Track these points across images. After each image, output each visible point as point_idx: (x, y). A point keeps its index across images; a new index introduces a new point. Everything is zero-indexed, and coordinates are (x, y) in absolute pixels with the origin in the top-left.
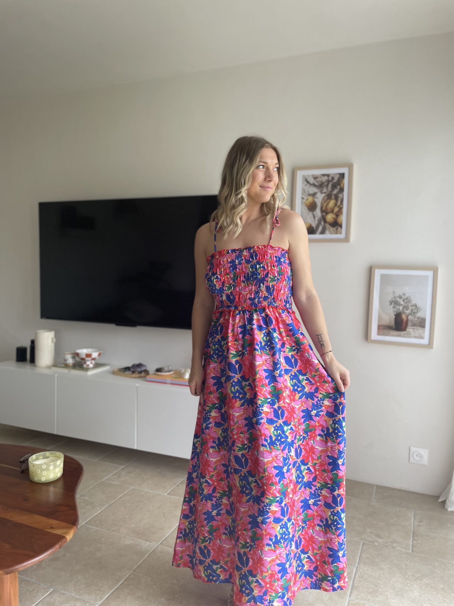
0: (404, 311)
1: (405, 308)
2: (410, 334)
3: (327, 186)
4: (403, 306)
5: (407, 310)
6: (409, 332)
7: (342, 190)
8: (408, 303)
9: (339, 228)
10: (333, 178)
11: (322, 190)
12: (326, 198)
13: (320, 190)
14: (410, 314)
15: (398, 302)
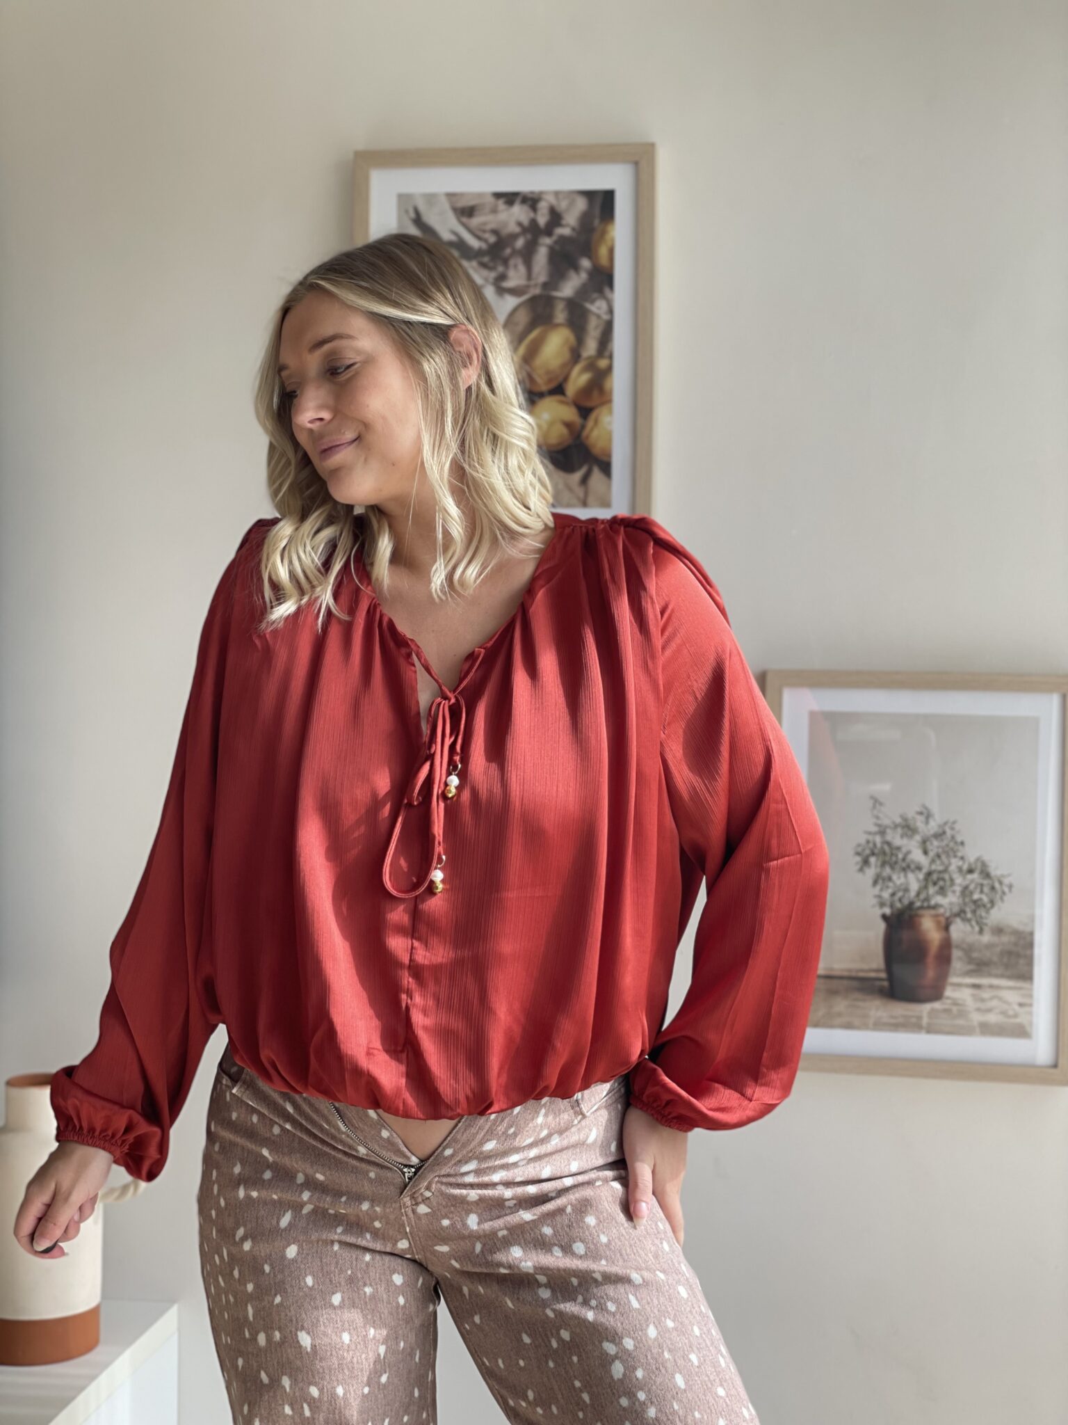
0: (927, 899)
1: (935, 884)
2: (962, 1014)
3: (528, 255)
4: (921, 876)
5: (942, 891)
6: (955, 1003)
7: (603, 279)
8: (943, 857)
9: (597, 475)
10: (556, 217)
11: (502, 277)
12: (523, 318)
13: (493, 275)
14: (961, 914)
15: (900, 856)
